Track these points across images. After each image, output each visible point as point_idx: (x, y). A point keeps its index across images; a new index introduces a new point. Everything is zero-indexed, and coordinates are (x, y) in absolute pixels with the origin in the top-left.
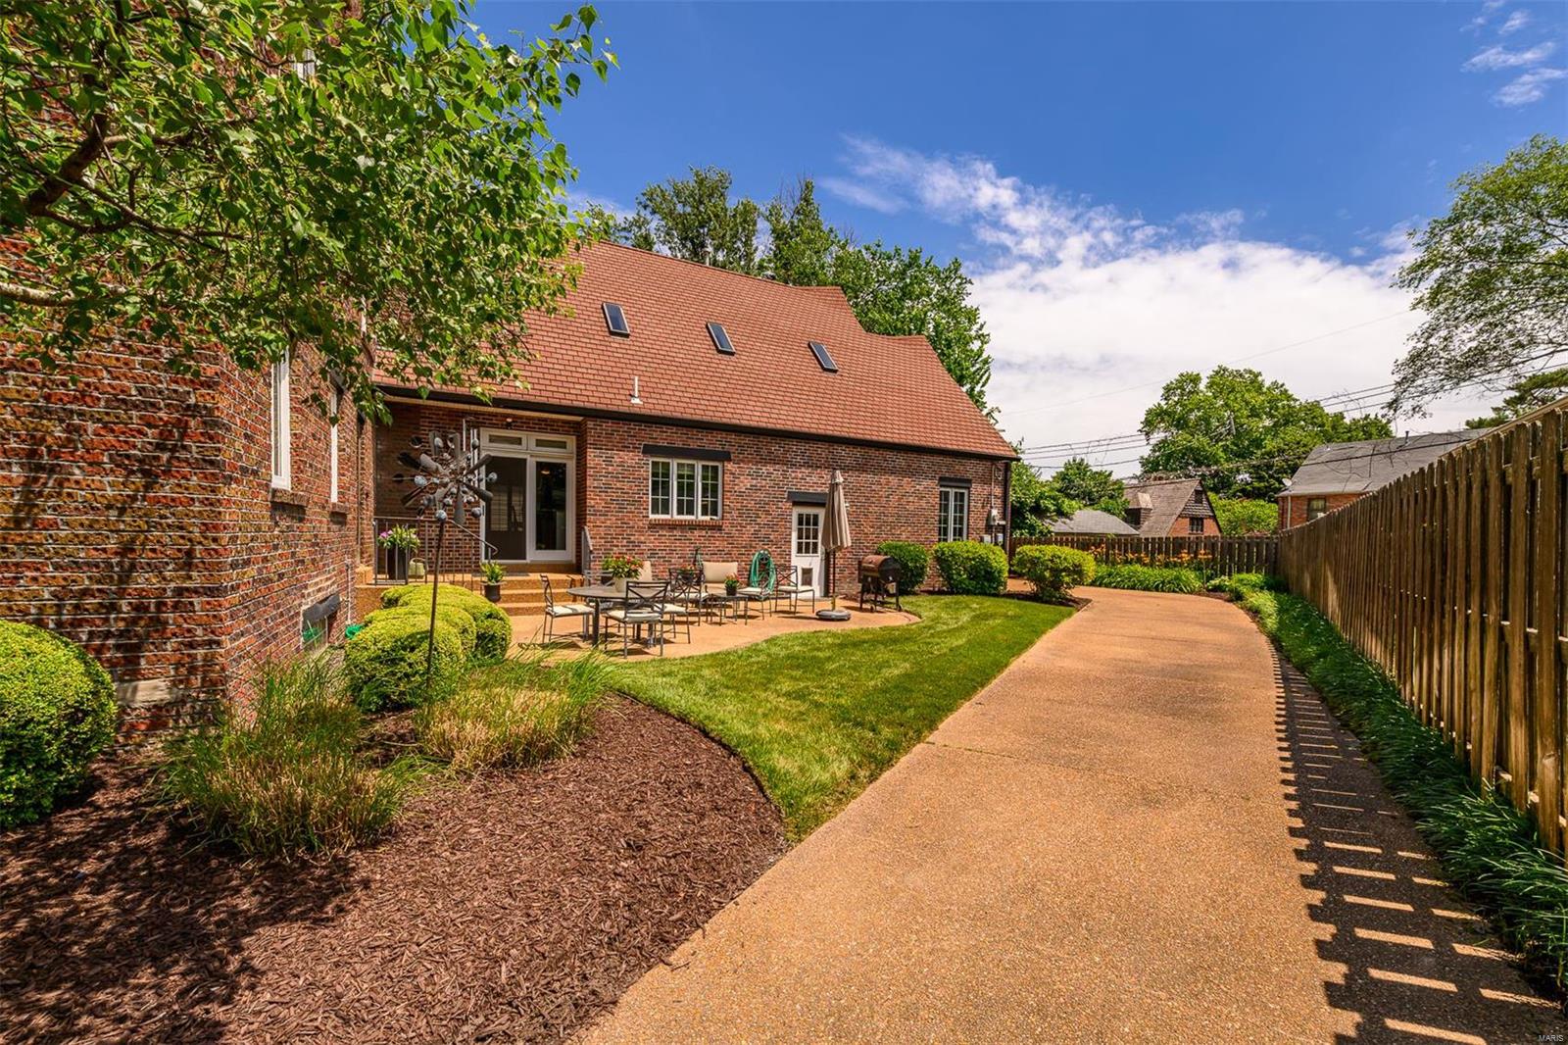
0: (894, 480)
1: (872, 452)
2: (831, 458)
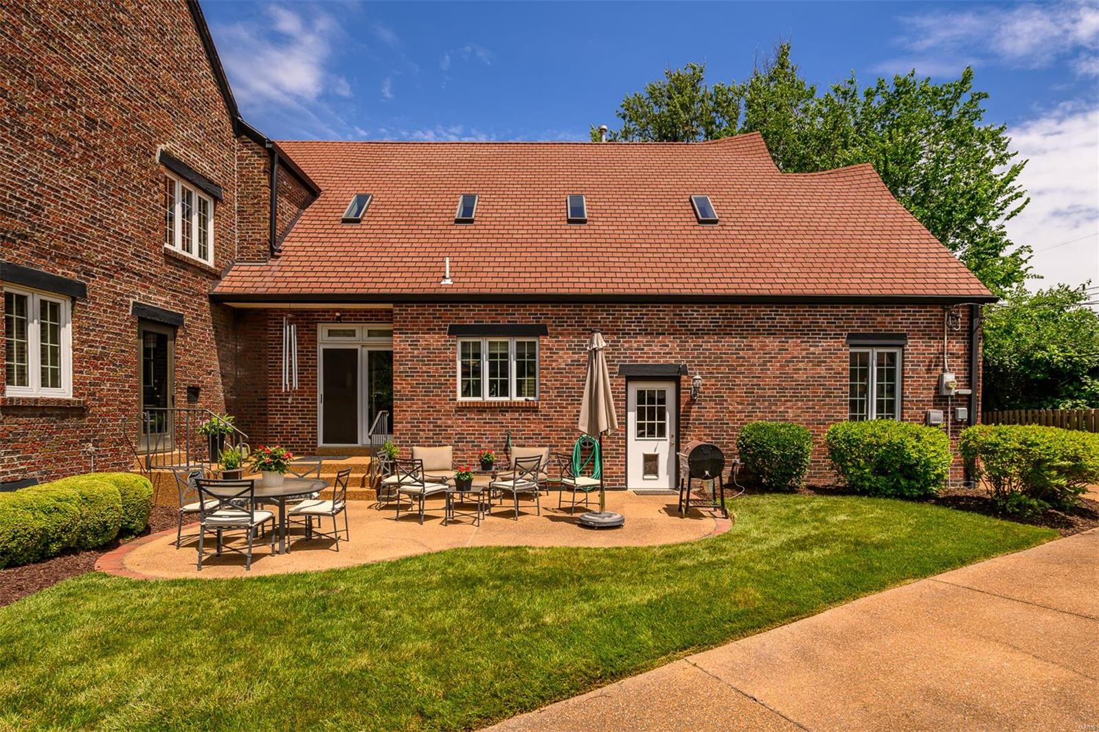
0: (773, 343)
1: (738, 310)
2: (677, 322)
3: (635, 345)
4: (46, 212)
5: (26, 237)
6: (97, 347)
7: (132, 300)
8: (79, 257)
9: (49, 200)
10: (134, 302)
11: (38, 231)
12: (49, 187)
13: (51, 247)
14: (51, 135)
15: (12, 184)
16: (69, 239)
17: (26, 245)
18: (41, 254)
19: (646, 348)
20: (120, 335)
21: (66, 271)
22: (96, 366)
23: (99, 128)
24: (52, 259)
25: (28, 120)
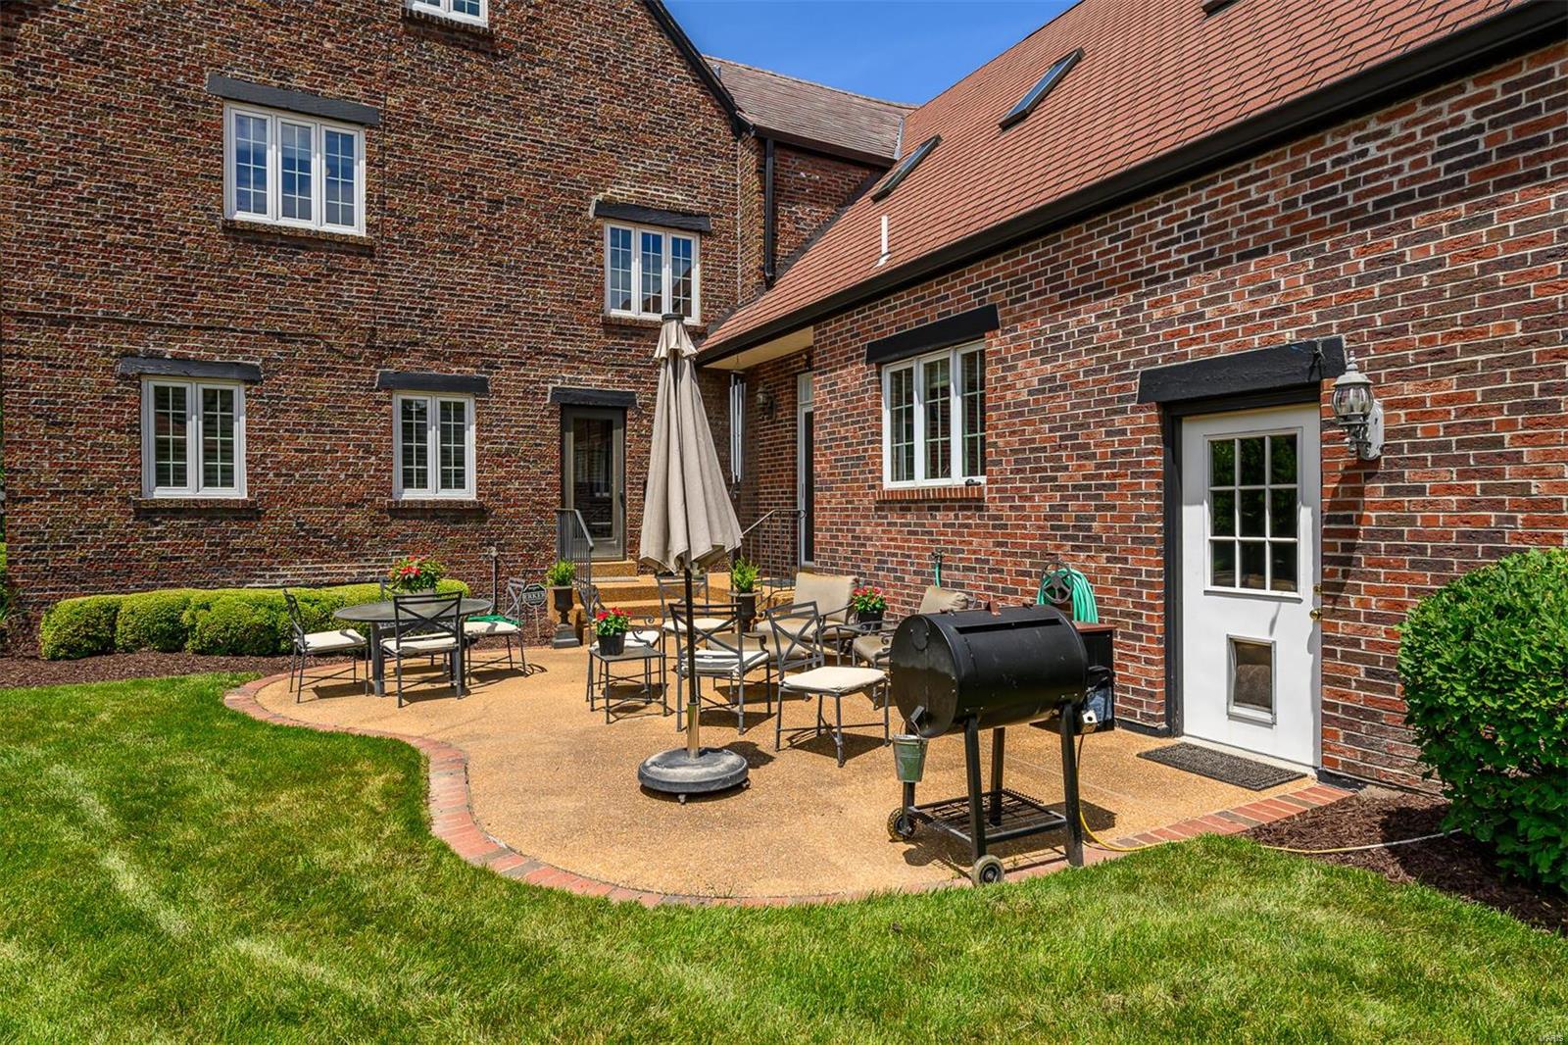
2: (1307, 199)
3: (1180, 309)
4: (439, 313)
5: (417, 344)
6: (502, 444)
7: (550, 387)
8: (480, 351)
9: (442, 300)
10: (554, 388)
11: (430, 334)
12: (442, 288)
13: (444, 347)
14: (444, 234)
15: (401, 296)
16: (467, 334)
17: (417, 351)
18: (434, 356)
19: (1209, 311)
20: (533, 427)
21: (463, 368)
22: (501, 463)
23: (505, 207)
24: (446, 359)
25: (418, 229)
